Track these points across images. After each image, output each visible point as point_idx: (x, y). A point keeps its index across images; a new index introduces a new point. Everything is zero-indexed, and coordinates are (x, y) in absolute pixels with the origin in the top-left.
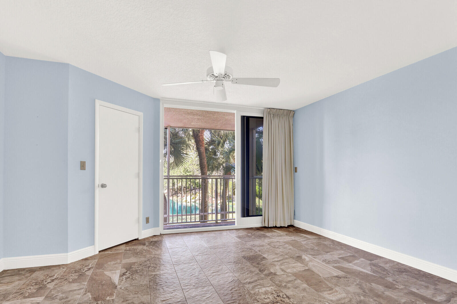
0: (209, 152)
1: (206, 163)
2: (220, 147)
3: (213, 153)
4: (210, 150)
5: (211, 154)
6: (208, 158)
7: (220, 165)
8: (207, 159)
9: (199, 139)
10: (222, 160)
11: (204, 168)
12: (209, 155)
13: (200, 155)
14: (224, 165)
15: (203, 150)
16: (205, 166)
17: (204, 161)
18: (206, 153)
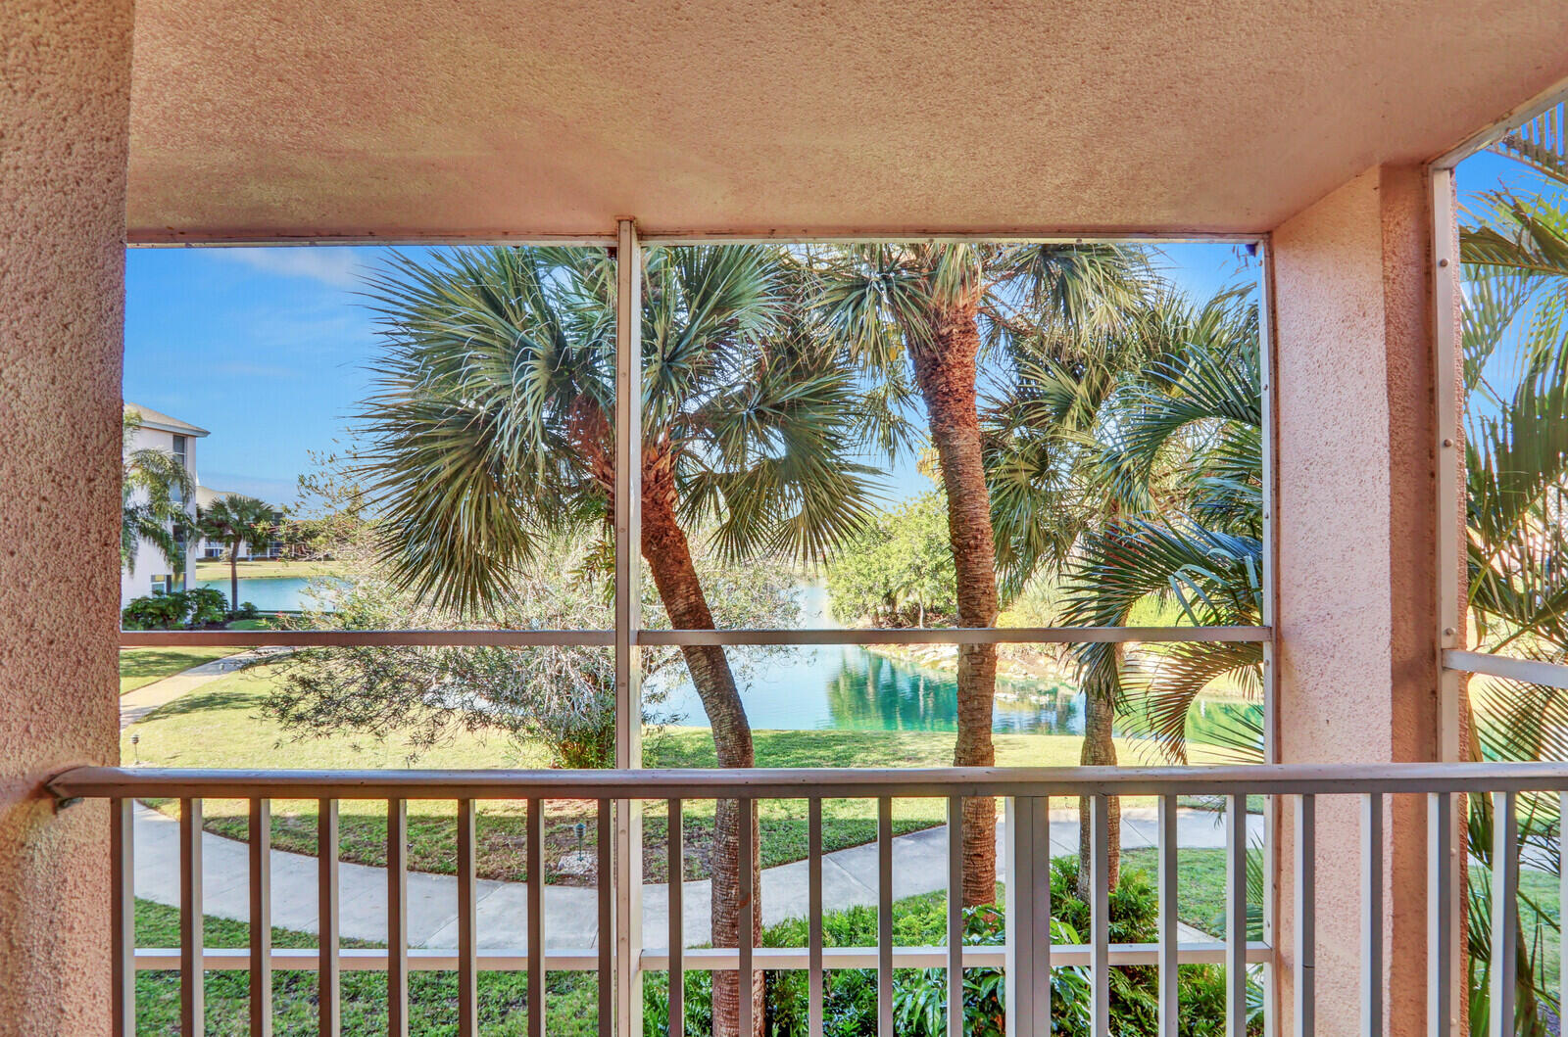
0: (1005, 460)
1: (986, 521)
2: (1070, 425)
3: (1031, 463)
4: (1015, 448)
5: (1016, 471)
6: (1002, 490)
7: (1070, 526)
9: (948, 384)
10: (1083, 501)
11: (977, 547)
12: (1007, 476)
13: (952, 470)
14: (1094, 524)
15: (967, 443)
16: (982, 540)
17: (978, 510)
18: (990, 462)
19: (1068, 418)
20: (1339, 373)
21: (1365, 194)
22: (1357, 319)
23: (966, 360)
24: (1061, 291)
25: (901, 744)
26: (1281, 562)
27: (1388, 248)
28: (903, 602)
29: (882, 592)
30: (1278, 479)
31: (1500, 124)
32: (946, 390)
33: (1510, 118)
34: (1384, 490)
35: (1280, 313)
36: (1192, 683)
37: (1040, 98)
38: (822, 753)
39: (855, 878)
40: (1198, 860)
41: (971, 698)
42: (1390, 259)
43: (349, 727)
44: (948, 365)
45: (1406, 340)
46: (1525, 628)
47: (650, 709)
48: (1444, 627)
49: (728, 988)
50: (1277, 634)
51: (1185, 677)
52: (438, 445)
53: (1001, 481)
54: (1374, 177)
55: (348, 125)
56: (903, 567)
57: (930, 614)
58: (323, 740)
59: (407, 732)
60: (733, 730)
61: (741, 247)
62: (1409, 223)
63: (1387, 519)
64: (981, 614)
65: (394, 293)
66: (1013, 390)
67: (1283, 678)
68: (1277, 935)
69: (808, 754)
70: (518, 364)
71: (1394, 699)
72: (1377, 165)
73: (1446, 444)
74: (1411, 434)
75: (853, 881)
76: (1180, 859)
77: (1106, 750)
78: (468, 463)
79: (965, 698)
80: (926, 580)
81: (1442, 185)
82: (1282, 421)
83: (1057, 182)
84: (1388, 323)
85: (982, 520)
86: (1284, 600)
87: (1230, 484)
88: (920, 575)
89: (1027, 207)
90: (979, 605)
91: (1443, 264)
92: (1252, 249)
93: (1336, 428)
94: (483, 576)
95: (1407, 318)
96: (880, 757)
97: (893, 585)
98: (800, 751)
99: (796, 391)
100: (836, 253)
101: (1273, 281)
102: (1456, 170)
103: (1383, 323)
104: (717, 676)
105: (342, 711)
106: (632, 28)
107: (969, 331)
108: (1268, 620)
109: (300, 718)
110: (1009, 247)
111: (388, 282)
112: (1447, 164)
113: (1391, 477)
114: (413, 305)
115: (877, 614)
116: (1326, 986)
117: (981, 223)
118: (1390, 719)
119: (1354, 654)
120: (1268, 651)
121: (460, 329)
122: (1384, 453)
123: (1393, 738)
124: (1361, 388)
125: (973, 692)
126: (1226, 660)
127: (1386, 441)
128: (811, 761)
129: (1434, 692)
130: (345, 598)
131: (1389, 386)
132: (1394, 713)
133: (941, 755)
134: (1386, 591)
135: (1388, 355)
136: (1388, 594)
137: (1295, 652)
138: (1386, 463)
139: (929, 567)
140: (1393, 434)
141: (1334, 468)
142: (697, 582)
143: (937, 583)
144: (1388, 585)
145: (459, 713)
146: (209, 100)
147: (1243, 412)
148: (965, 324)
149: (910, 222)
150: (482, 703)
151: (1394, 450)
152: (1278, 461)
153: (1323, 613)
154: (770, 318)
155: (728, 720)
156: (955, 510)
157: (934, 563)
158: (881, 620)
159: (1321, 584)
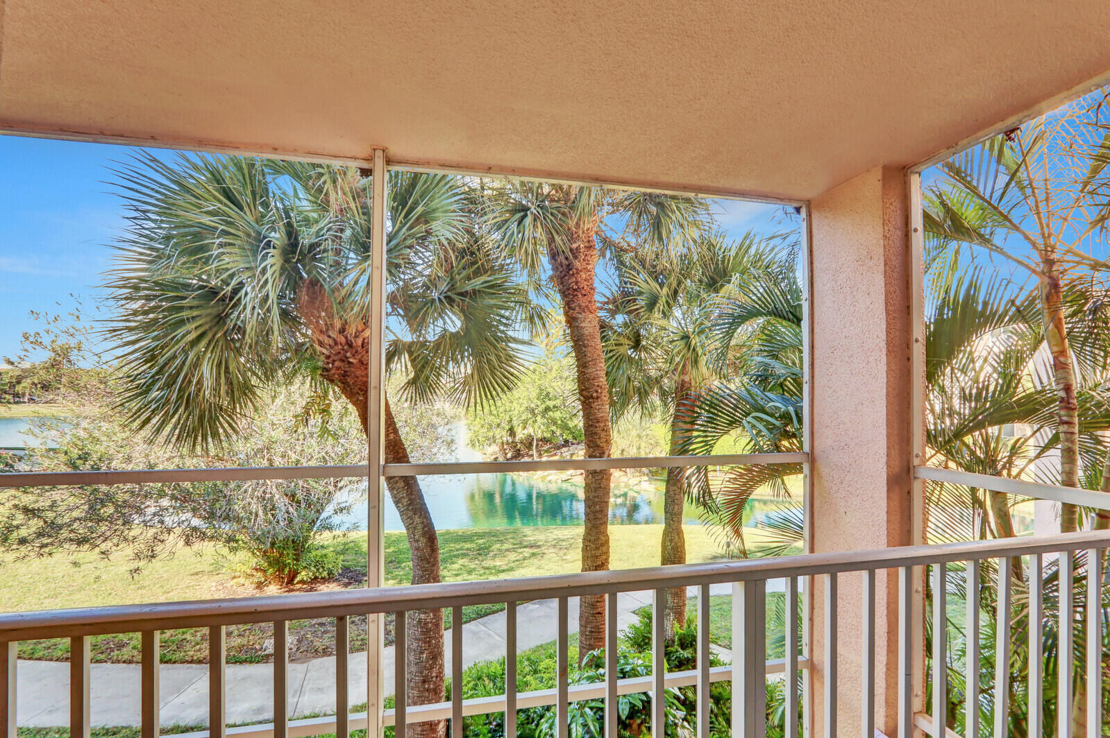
0: (614, 337)
1: (603, 380)
2: (657, 314)
3: (630, 339)
5: (622, 344)
6: (611, 358)
8: (607, 360)
9: (577, 283)
11: (598, 398)
12: (614, 348)
13: (579, 343)
15: (589, 325)
16: (601, 393)
17: (599, 372)
18: (604, 338)
19: (656, 309)
20: (855, 293)
21: (872, 184)
22: (867, 261)
23: (589, 267)
24: (657, 225)
25: (525, 536)
26: (815, 411)
27: (886, 217)
28: (521, 434)
29: (507, 427)
30: (813, 359)
31: (951, 150)
32: (575, 287)
33: (957, 147)
34: (883, 368)
35: (815, 253)
36: (747, 490)
37: (699, 99)
38: (468, 546)
39: (497, 635)
40: (724, 603)
41: (594, 504)
42: (888, 225)
43: (74, 547)
44: (577, 269)
45: (895, 275)
46: (937, 452)
47: (336, 520)
48: (915, 452)
49: (420, 729)
50: (812, 458)
51: (743, 486)
52: (185, 314)
53: (611, 351)
54: (878, 173)
55: (158, 47)
56: (522, 409)
57: (540, 443)
58: (46, 560)
59: (129, 550)
60: (424, 535)
61: (436, 175)
62: (897, 204)
63: (885, 386)
64: (601, 445)
65: (142, 185)
66: (614, 289)
67: (815, 485)
68: (811, 650)
69: (458, 547)
70: (261, 252)
71: (888, 498)
72: (881, 166)
73: (917, 341)
74: (897, 333)
75: (497, 637)
76: (711, 603)
77: (678, 535)
78: (210, 328)
79: (591, 503)
80: (539, 418)
81: (915, 181)
82: (816, 321)
83: (693, 156)
84: (886, 264)
85: (601, 379)
86: (816, 435)
87: (767, 360)
88: (534, 415)
89: (668, 170)
90: (599, 438)
91: (916, 230)
92: (798, 210)
93: (851, 328)
94: (213, 420)
95: (896, 262)
96: (511, 546)
97: (515, 423)
98: (452, 545)
99: (477, 283)
100: (497, 185)
101: (811, 232)
102: (922, 174)
103: (883, 264)
104: (411, 494)
105: (65, 534)
106: (427, 9)
107: (591, 247)
108: (806, 448)
109: (23, 541)
110: (621, 192)
111: (136, 175)
112: (917, 170)
113: (887, 360)
114: (159, 196)
115: (503, 443)
116: (843, 680)
117: (637, 177)
118: (886, 510)
119: (863, 470)
120: (806, 468)
121: (206, 220)
122: (883, 345)
123: (888, 521)
124: (868, 303)
125: (596, 500)
126: (767, 474)
127: (884, 337)
128: (461, 552)
129: (909, 493)
130: (68, 437)
131: (886, 303)
132: (888, 507)
133: (553, 543)
134: (883, 431)
135: (886, 284)
136: (885, 432)
137: (822, 467)
138: (884, 351)
139: (540, 409)
140: (888, 333)
141: (850, 353)
142: (395, 424)
143: (545, 421)
144: (885, 427)
145: (178, 531)
146: (23, 7)
147: (785, 314)
148: (589, 242)
149: (589, 172)
150: (196, 522)
151: (889, 343)
152: (813, 347)
153: (842, 444)
154: (459, 230)
155: (420, 526)
156: (582, 372)
157: (543, 406)
158: (505, 447)
159: (841, 426)
